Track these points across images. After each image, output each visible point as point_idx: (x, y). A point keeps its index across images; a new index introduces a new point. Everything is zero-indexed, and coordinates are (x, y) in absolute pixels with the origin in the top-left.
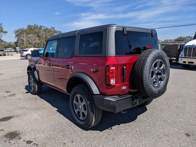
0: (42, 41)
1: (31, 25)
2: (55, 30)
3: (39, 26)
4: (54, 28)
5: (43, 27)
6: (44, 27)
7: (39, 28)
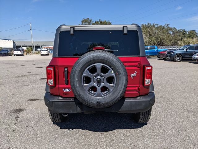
0: (153, 40)
1: (144, 24)
2: (168, 28)
3: (152, 24)
4: (168, 25)
5: (156, 25)
6: (158, 25)
7: (152, 27)
